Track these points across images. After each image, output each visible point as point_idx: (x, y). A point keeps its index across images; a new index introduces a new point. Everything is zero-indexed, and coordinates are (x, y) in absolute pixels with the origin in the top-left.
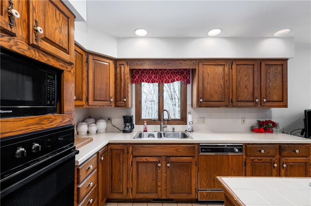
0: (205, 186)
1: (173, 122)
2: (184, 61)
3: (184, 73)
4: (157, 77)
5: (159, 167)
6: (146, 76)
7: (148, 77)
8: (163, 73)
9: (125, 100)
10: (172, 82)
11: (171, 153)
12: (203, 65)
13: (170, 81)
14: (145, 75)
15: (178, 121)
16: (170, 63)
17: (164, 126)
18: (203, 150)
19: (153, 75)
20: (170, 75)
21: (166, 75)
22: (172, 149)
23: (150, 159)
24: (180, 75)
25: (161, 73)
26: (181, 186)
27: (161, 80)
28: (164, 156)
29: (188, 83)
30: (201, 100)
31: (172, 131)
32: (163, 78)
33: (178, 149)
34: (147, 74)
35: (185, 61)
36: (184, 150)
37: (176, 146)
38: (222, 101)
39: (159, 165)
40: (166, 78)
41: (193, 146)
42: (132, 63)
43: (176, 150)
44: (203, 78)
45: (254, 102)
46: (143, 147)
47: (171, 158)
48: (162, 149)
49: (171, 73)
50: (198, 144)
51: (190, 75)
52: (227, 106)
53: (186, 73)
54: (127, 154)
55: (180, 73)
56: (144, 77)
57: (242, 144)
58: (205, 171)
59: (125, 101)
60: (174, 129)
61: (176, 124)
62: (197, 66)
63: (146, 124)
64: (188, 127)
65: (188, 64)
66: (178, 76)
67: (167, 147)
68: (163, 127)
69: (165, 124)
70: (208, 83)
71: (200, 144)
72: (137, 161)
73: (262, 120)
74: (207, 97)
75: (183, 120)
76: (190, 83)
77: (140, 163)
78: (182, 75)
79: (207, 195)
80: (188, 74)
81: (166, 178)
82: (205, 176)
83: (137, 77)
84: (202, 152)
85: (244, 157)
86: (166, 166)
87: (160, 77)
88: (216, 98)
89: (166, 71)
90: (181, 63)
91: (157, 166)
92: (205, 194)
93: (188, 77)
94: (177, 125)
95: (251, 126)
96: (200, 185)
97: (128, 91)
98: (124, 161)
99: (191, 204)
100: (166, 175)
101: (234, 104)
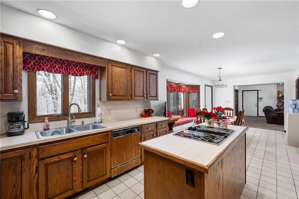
0: (116, 164)
1: (81, 116)
2: (95, 58)
3: (93, 69)
4: (63, 68)
5: (75, 162)
6: (47, 64)
7: (49, 66)
8: (70, 65)
9: (16, 91)
10: (80, 75)
11: (87, 144)
12: (112, 65)
13: (78, 74)
14: (45, 63)
15: (87, 115)
16: (81, 57)
17: (72, 120)
18: (115, 135)
19: (57, 65)
20: (79, 68)
21: (74, 67)
22: (89, 140)
23: (63, 157)
24: (89, 70)
25: (67, 64)
26: (97, 172)
27: (67, 72)
28: (80, 149)
29: (96, 78)
30: (111, 95)
31: (82, 124)
32: (70, 70)
33: (94, 139)
34: (48, 62)
35: (97, 58)
36: (99, 139)
37: (92, 136)
38: (125, 96)
39: (75, 159)
40: (73, 70)
41: (106, 134)
42: (28, 45)
43: (93, 140)
44: (112, 76)
45: (143, 97)
46: (54, 146)
47: (87, 149)
48: (78, 143)
49: (80, 66)
50: (111, 131)
51: (98, 71)
52: (128, 100)
53: (95, 69)
54: (28, 160)
55: (90, 67)
56: (44, 65)
57: (139, 126)
58: (116, 151)
59: (16, 94)
60: (83, 122)
61: (84, 118)
62: (107, 65)
63: (47, 120)
64: (98, 118)
65: (99, 61)
66: (87, 71)
67: (84, 139)
68: (72, 122)
69: (73, 119)
70: (115, 81)
71: (113, 131)
72: (46, 163)
73: (146, 109)
74: (115, 92)
75: (92, 113)
76: (98, 78)
77: (50, 165)
78: (91, 70)
79: (118, 171)
80: (97, 70)
81: (82, 170)
82: (116, 156)
83: (32, 63)
84: (114, 136)
85: (140, 134)
86: (82, 159)
87: (66, 68)
88: (121, 93)
89: (74, 63)
90: (92, 59)
91: (73, 161)
92: (116, 170)
93: (97, 73)
94: (86, 118)
95: (141, 113)
96: (113, 164)
97: (21, 81)
98: (24, 170)
99: (105, 184)
100: (82, 167)
101: (133, 98)
